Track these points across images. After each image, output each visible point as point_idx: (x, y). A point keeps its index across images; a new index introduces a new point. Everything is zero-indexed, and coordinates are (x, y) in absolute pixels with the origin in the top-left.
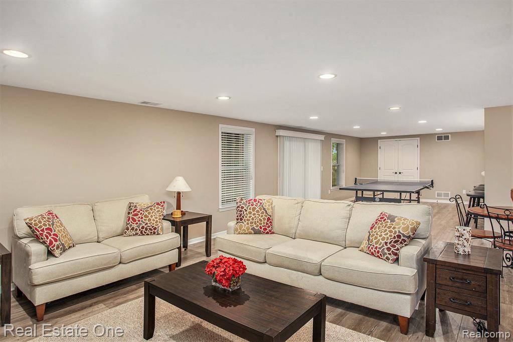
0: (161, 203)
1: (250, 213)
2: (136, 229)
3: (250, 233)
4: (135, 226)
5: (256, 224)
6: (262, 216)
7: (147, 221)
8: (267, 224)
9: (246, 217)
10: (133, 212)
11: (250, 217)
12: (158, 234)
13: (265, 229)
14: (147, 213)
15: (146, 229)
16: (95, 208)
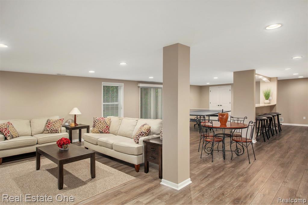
0: (62, 119)
1: (98, 124)
2: (49, 130)
3: (99, 133)
4: (48, 129)
5: (100, 128)
6: (104, 125)
7: (54, 127)
8: (106, 129)
9: (97, 125)
10: (48, 123)
11: (98, 125)
12: (58, 133)
13: (105, 131)
14: (54, 124)
15: (53, 131)
16: (31, 121)
